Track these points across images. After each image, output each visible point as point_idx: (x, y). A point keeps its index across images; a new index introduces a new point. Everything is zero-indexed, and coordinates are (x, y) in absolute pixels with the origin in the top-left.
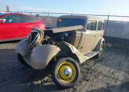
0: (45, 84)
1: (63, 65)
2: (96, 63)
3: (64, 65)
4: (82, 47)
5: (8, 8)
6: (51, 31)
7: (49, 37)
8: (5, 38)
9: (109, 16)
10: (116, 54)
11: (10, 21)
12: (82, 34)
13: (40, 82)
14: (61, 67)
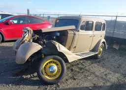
0: (33, 79)
1: (49, 63)
2: (92, 63)
3: (51, 62)
4: (75, 47)
5: (28, 11)
6: (41, 30)
7: (38, 36)
8: (13, 37)
9: (117, 16)
10: (120, 56)
11: (21, 22)
12: (75, 34)
13: (29, 76)
14: (47, 64)
